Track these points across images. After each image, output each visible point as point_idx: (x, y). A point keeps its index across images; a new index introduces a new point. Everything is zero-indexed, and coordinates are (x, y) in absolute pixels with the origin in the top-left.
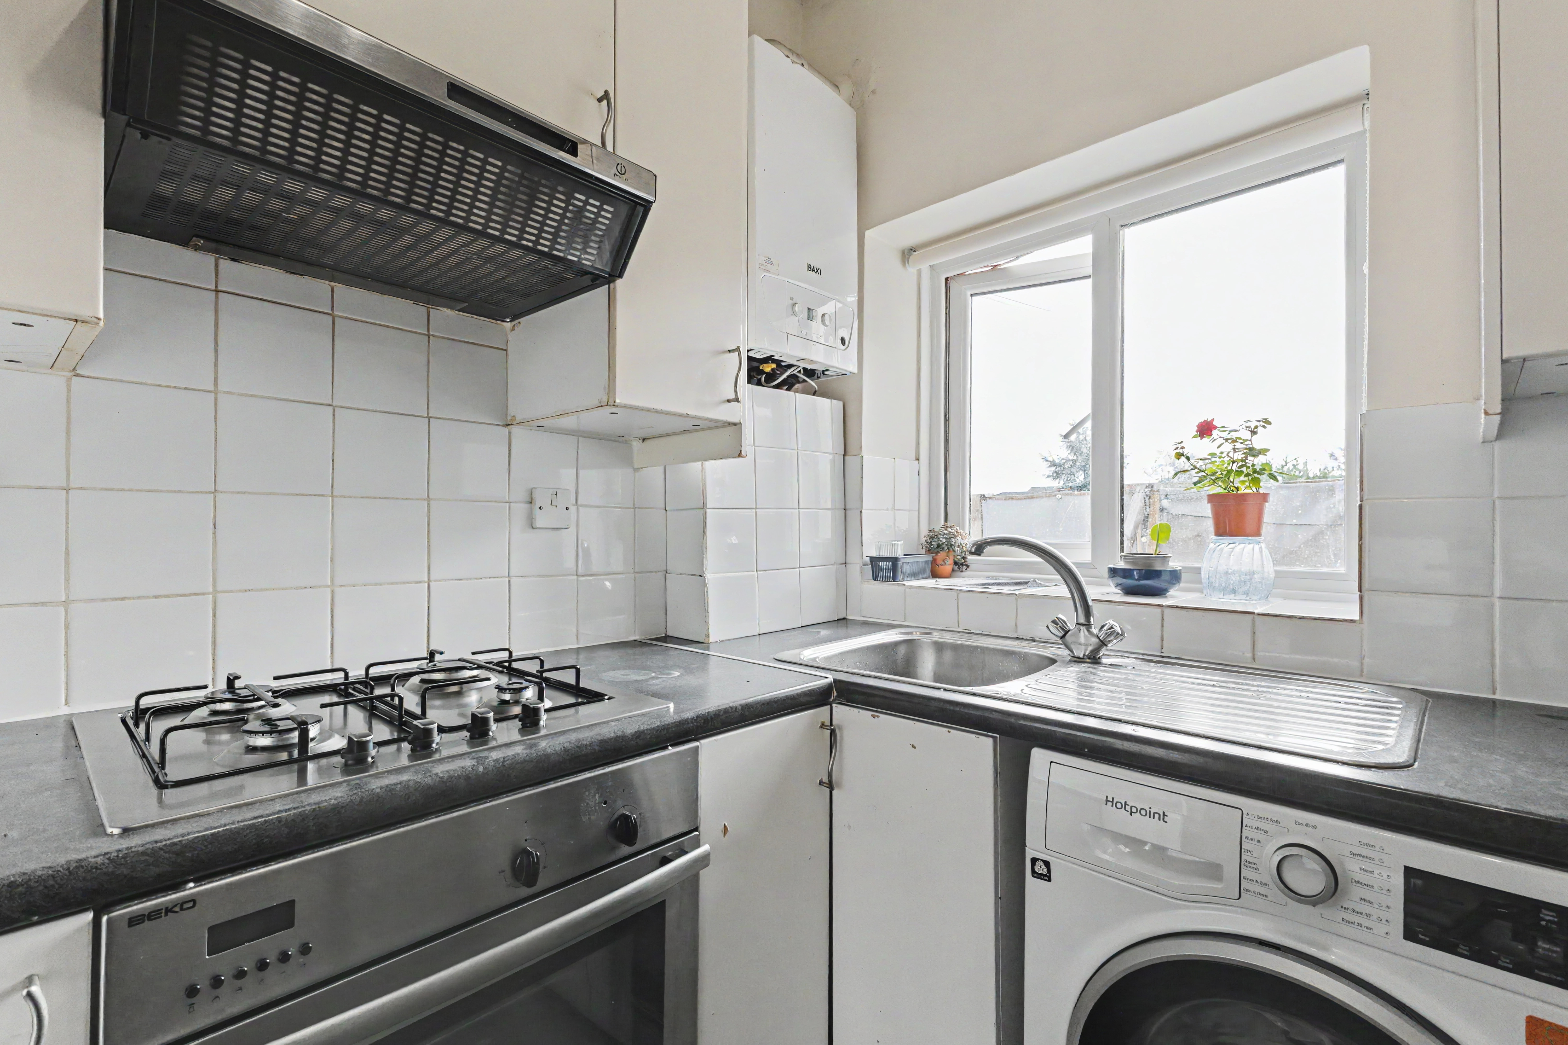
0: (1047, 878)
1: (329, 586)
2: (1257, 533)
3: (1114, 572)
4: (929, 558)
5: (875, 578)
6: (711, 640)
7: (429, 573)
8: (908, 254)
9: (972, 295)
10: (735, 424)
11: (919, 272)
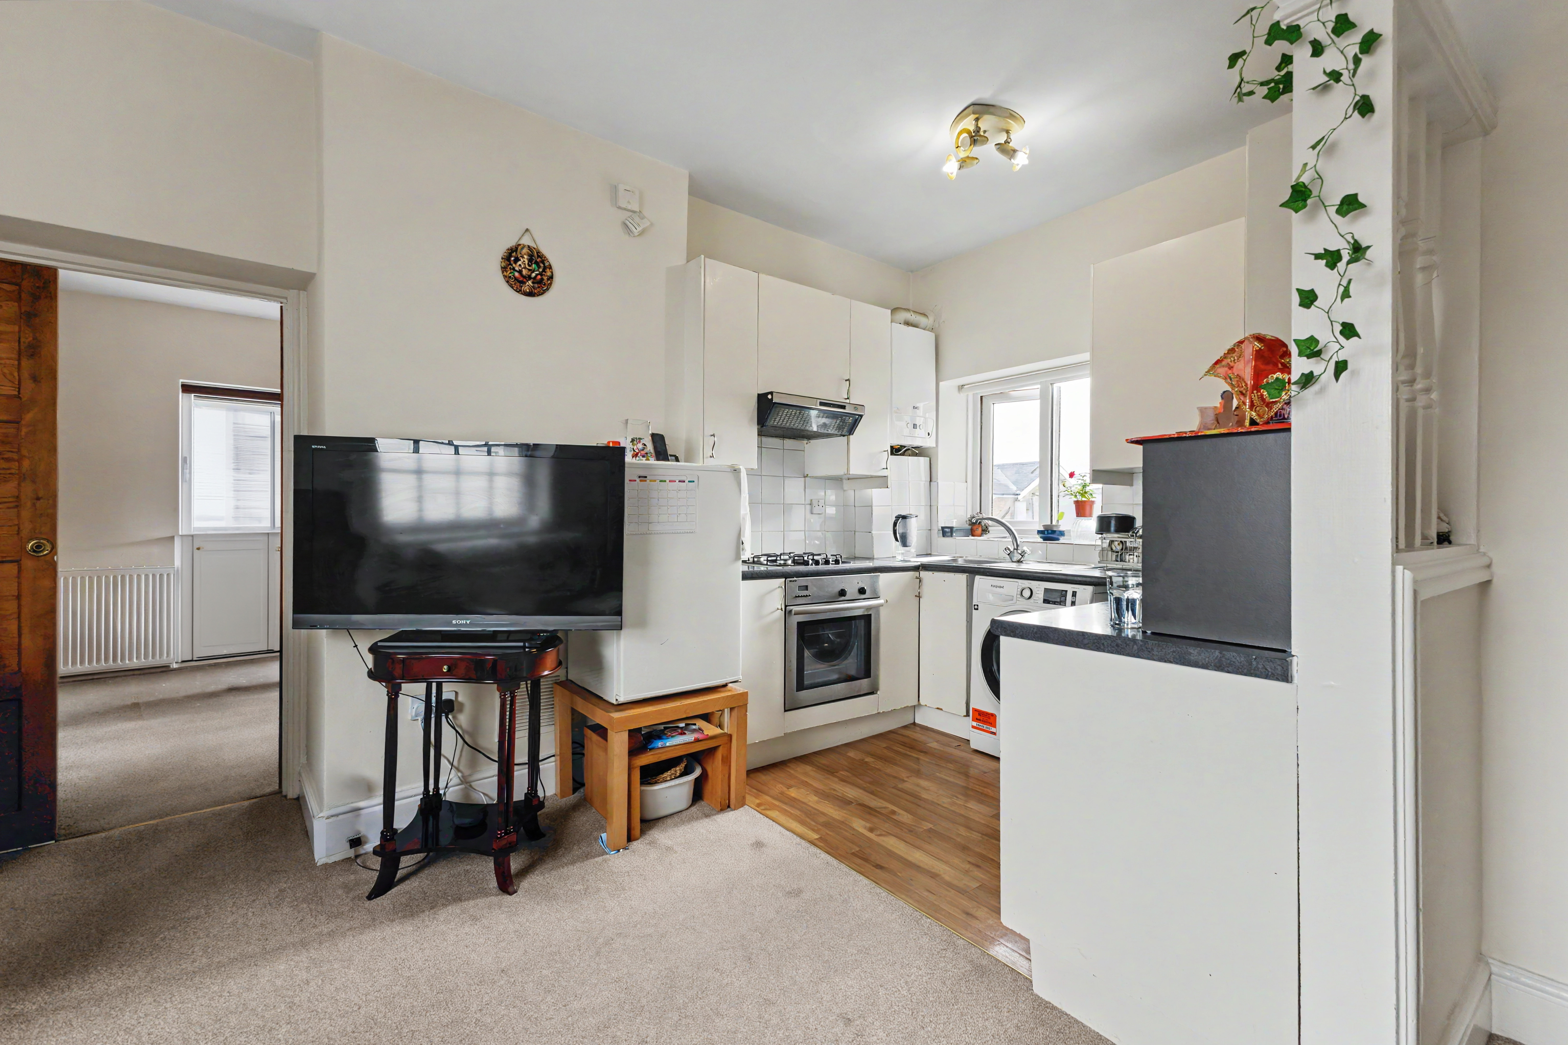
0: (977, 608)
2: (1090, 516)
3: (1039, 532)
4: (969, 527)
5: (943, 536)
6: (875, 557)
8: (961, 387)
9: (993, 404)
10: (886, 477)
11: (968, 396)
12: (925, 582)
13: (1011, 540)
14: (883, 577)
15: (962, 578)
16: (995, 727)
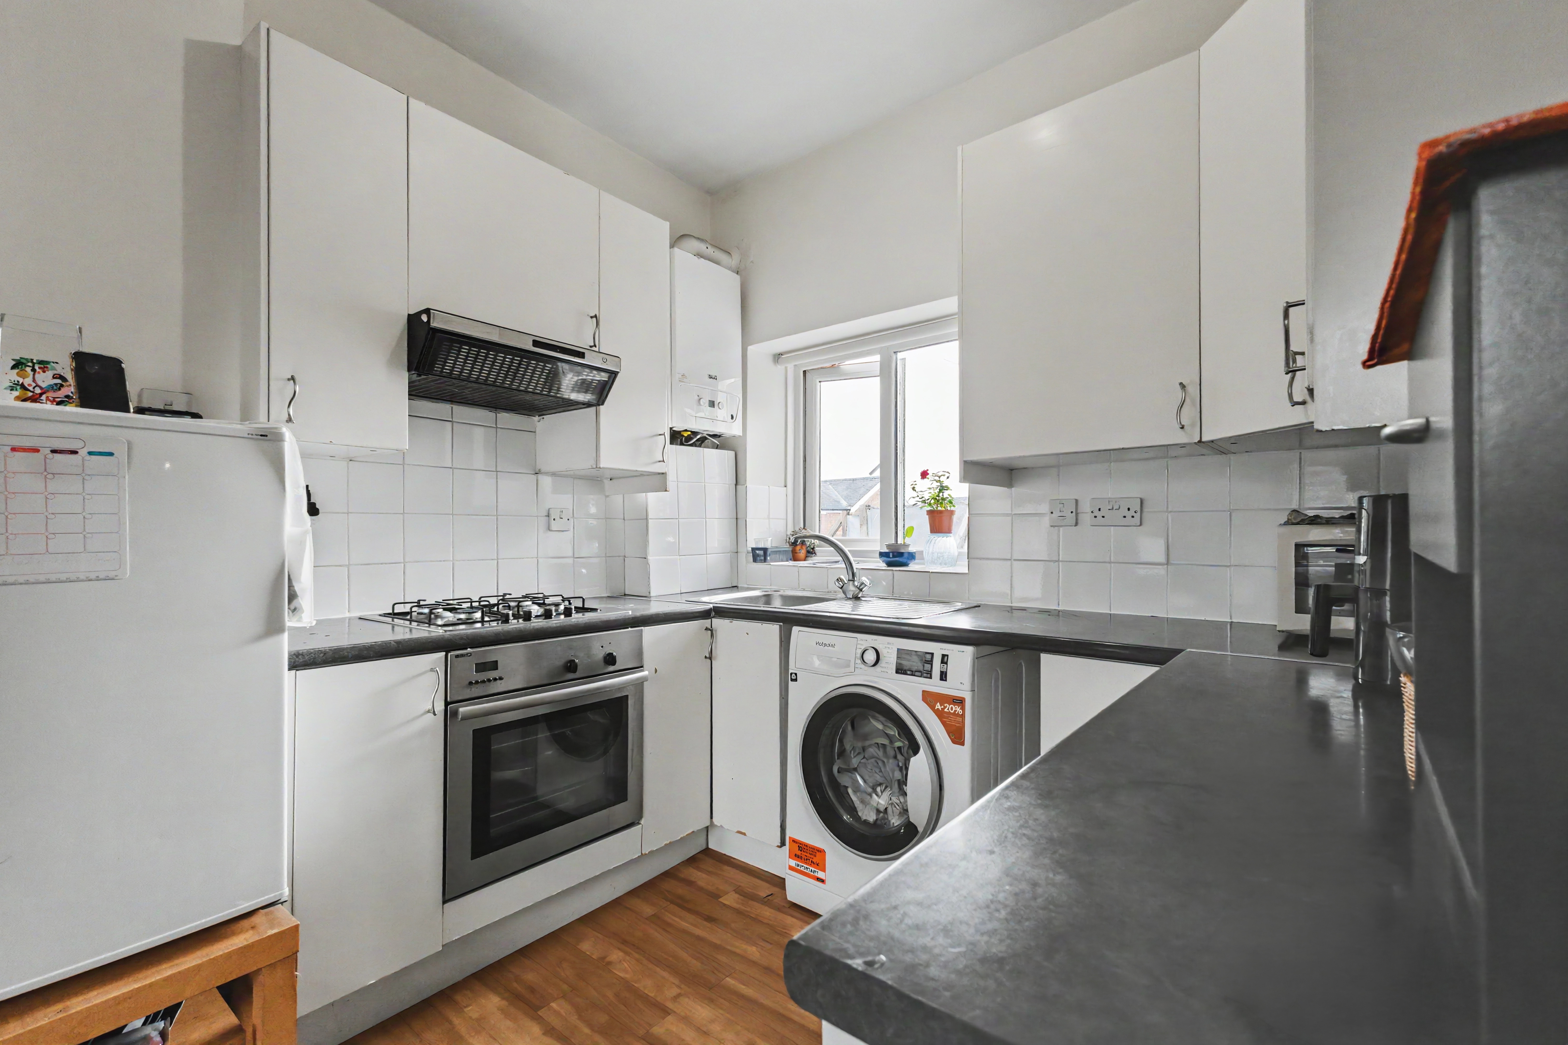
0: (796, 680)
1: (451, 561)
2: (949, 531)
3: (882, 554)
4: (789, 548)
5: (755, 561)
6: (652, 594)
7: (497, 554)
8: (778, 357)
9: (820, 382)
10: (663, 474)
11: (786, 368)
12: (720, 635)
13: (844, 566)
14: (649, 633)
15: (773, 629)
16: (824, 870)
